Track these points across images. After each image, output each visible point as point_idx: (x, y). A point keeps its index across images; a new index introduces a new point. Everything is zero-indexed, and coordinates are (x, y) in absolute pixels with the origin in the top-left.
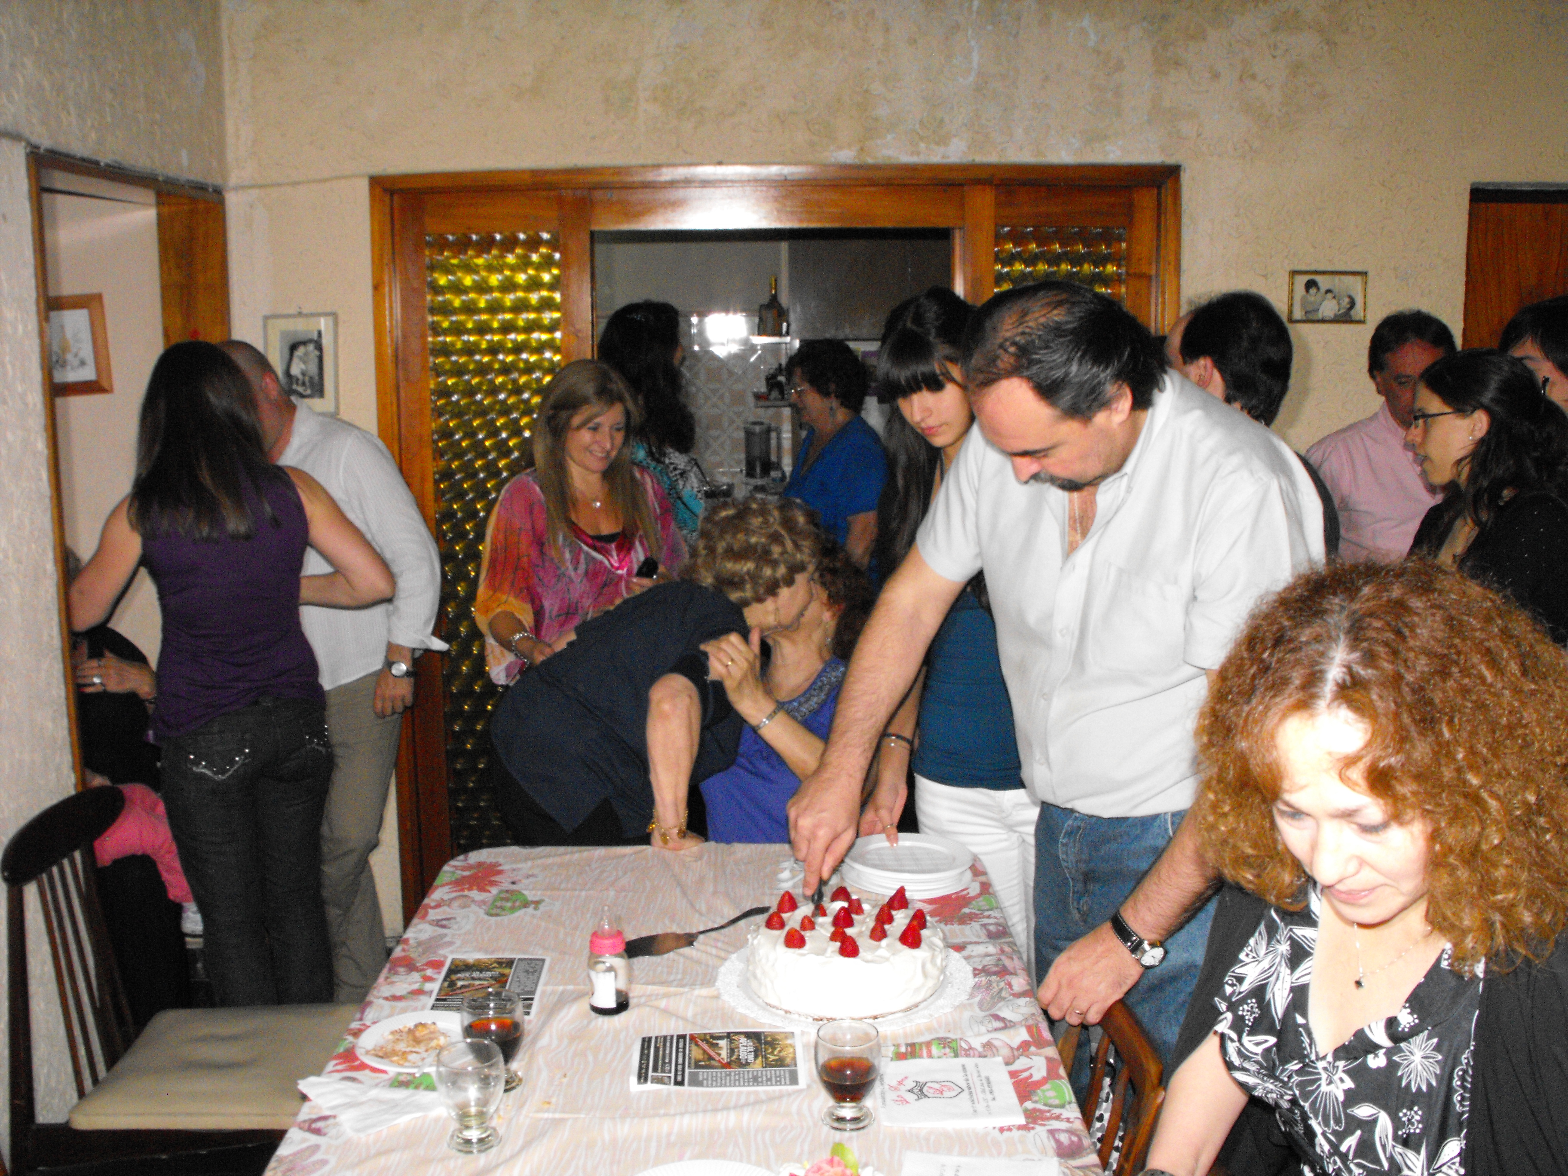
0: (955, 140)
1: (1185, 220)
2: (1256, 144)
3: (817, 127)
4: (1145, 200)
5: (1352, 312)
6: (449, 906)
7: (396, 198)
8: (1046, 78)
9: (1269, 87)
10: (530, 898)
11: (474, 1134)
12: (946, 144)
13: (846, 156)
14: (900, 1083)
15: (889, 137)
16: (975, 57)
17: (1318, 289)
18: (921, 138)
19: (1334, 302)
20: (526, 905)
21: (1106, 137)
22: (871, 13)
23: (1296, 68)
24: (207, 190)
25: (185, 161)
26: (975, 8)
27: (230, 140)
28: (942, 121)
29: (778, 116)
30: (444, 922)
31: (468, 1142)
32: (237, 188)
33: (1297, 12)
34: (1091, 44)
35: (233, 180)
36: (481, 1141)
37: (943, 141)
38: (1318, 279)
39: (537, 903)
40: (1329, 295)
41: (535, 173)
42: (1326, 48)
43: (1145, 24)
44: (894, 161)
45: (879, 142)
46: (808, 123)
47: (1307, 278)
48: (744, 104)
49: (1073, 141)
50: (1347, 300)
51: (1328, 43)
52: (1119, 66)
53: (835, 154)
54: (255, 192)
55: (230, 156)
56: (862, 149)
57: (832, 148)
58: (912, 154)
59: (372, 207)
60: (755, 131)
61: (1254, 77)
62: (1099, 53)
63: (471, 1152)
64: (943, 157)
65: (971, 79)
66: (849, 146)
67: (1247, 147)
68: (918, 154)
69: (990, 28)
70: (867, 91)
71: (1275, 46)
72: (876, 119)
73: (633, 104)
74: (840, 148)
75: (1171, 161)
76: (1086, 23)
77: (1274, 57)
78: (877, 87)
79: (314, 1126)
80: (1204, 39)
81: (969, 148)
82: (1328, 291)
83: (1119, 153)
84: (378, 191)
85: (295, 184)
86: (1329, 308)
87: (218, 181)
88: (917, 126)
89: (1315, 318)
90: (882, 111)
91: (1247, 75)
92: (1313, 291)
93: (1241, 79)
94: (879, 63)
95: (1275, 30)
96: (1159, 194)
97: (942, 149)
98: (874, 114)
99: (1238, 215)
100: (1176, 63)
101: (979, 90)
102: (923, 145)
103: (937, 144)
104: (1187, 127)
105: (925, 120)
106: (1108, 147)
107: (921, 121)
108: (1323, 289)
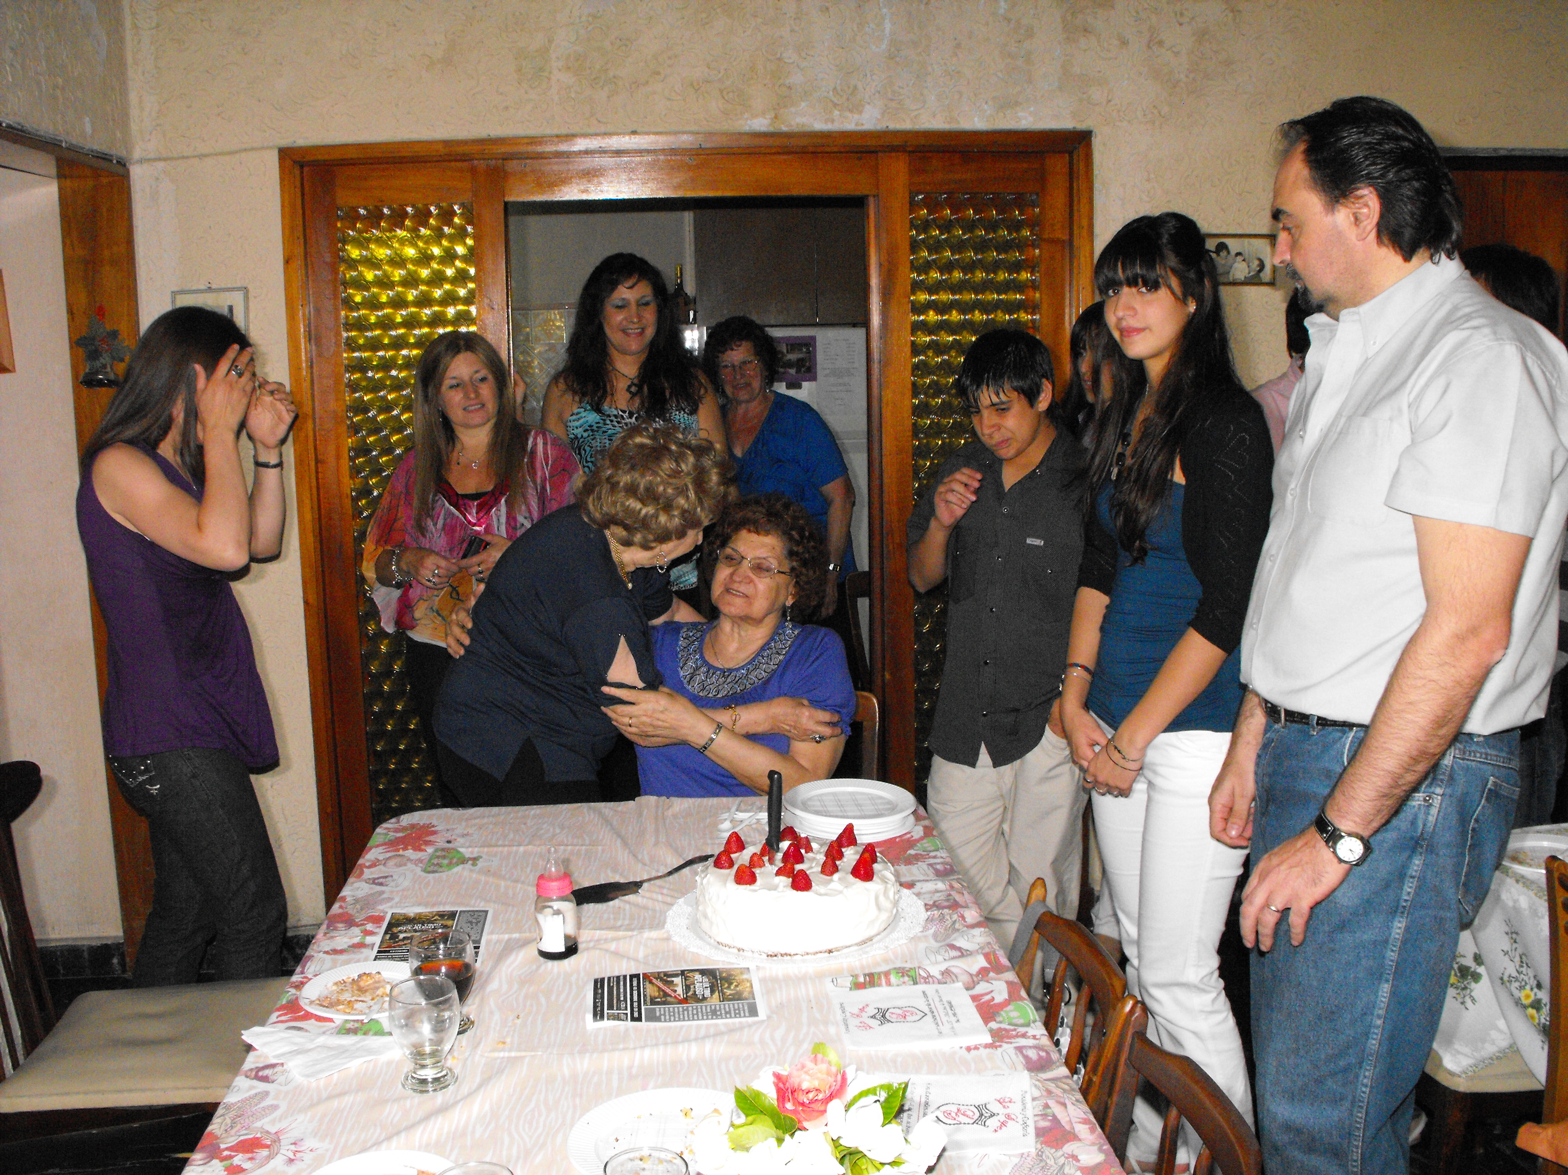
0: (868, 107)
1: (1097, 185)
2: (1165, 109)
3: (731, 95)
4: (1057, 165)
5: (1262, 275)
6: (384, 864)
7: (306, 169)
8: (958, 46)
9: (1176, 54)
10: (467, 856)
11: (429, 1073)
12: (861, 113)
13: (760, 124)
14: (862, 1010)
15: (803, 105)
16: (888, 26)
17: (1229, 252)
18: (835, 105)
19: (1244, 265)
20: (463, 861)
21: (1017, 104)
23: (1202, 35)
24: (111, 161)
25: (88, 129)
27: (134, 112)
28: (855, 87)
29: (692, 85)
30: (381, 880)
31: (424, 1082)
32: (141, 161)
34: (1002, 11)
35: (137, 153)
36: (436, 1080)
37: (857, 108)
38: (1228, 241)
39: (475, 860)
40: (1239, 258)
41: (446, 143)
42: (1231, 15)
44: (807, 129)
45: (793, 110)
46: (721, 91)
47: (1217, 241)
48: (657, 73)
49: (986, 107)
50: (1257, 262)
51: (1232, 11)
52: (1030, 33)
53: (749, 122)
54: (161, 165)
55: (134, 127)
56: (776, 117)
57: (746, 116)
58: (826, 121)
59: (282, 179)
60: (669, 99)
61: (1161, 43)
62: (1009, 21)
63: (427, 1091)
64: (856, 125)
65: (884, 47)
66: (763, 114)
67: (1156, 113)
68: (833, 121)
70: (779, 59)
71: (1182, 14)
72: (790, 88)
73: (546, 74)
74: (754, 116)
75: (1081, 126)
77: (1181, 24)
78: (790, 55)
79: (261, 1074)
80: (1113, 7)
81: (883, 114)
82: (1238, 254)
83: (1031, 119)
84: (288, 162)
85: (202, 156)
86: (1240, 271)
87: (122, 153)
88: (831, 93)
89: (1225, 280)
90: (796, 79)
91: (1154, 42)
92: (1223, 254)
93: (1149, 46)
94: (792, 31)
96: (1071, 157)
97: (856, 116)
98: (787, 82)
99: (1148, 180)
100: (1085, 30)
101: (891, 57)
102: (837, 113)
103: (851, 111)
104: (1096, 94)
105: (839, 88)
106: (1020, 114)
107: (835, 89)
108: (1233, 252)
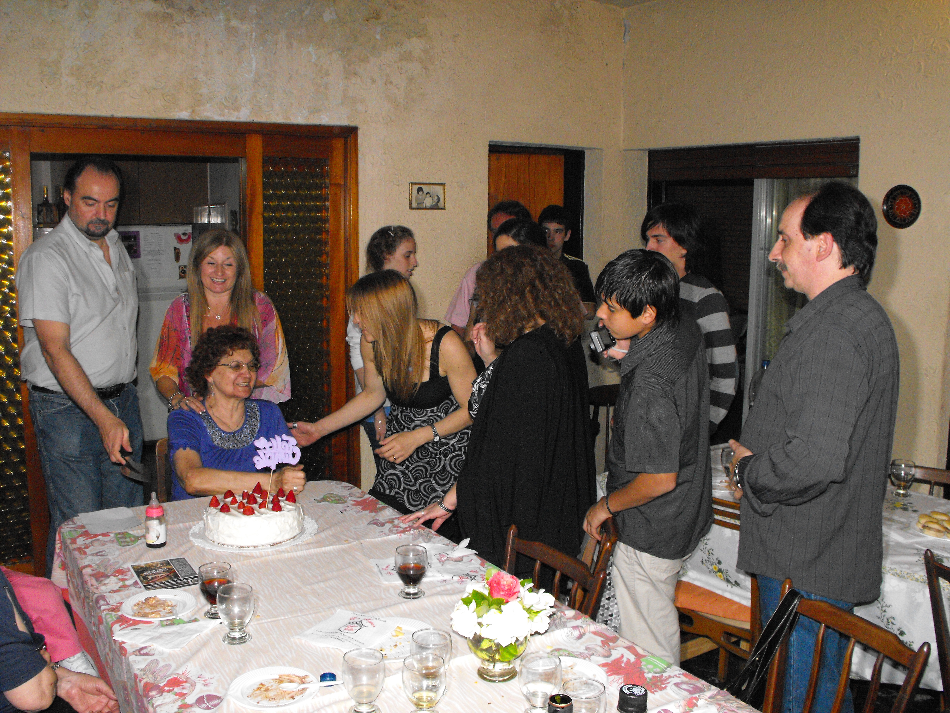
0: (243, 109)
1: (360, 156)
2: (393, 117)
3: (168, 97)
4: (339, 144)
5: (439, 204)
6: (93, 546)
8: (290, 78)
9: (398, 89)
10: (137, 535)
11: (237, 635)
12: (239, 111)
13: (184, 115)
15: (208, 105)
16: (254, 64)
17: (423, 192)
18: (225, 107)
19: (431, 199)
20: (136, 539)
21: (321, 111)
22: (198, 35)
23: (411, 80)
26: (254, 37)
28: (237, 97)
29: (146, 90)
30: (98, 554)
31: (234, 639)
33: (410, 52)
34: (313, 60)
37: (237, 109)
38: (423, 187)
40: (428, 195)
42: (424, 71)
43: (340, 52)
44: (211, 119)
45: (202, 108)
46: (163, 95)
47: (418, 186)
48: (126, 82)
49: (304, 112)
50: (436, 198)
51: (425, 68)
52: (327, 74)
53: (178, 114)
56: (193, 111)
57: (176, 110)
58: (221, 115)
61: (391, 83)
62: (317, 65)
63: (235, 644)
64: (237, 118)
65: (252, 75)
66: (186, 109)
67: (389, 119)
68: (224, 116)
69: (261, 48)
70: (196, 79)
71: (401, 69)
72: (201, 95)
73: (58, 77)
74: (181, 110)
75: (352, 124)
76: (311, 49)
77: (401, 74)
78: (201, 77)
80: (368, 62)
81: (251, 113)
82: (428, 193)
83: (327, 119)
86: (428, 202)
88: (223, 100)
89: (422, 207)
90: (204, 90)
91: (388, 82)
92: (421, 193)
93: (385, 84)
94: (203, 63)
95: (401, 60)
96: (347, 141)
97: (237, 114)
98: (199, 92)
99: (385, 154)
100: (355, 73)
101: (256, 81)
102: (226, 111)
103: (234, 110)
104: (360, 107)
106: (322, 116)
107: (226, 97)
108: (425, 192)
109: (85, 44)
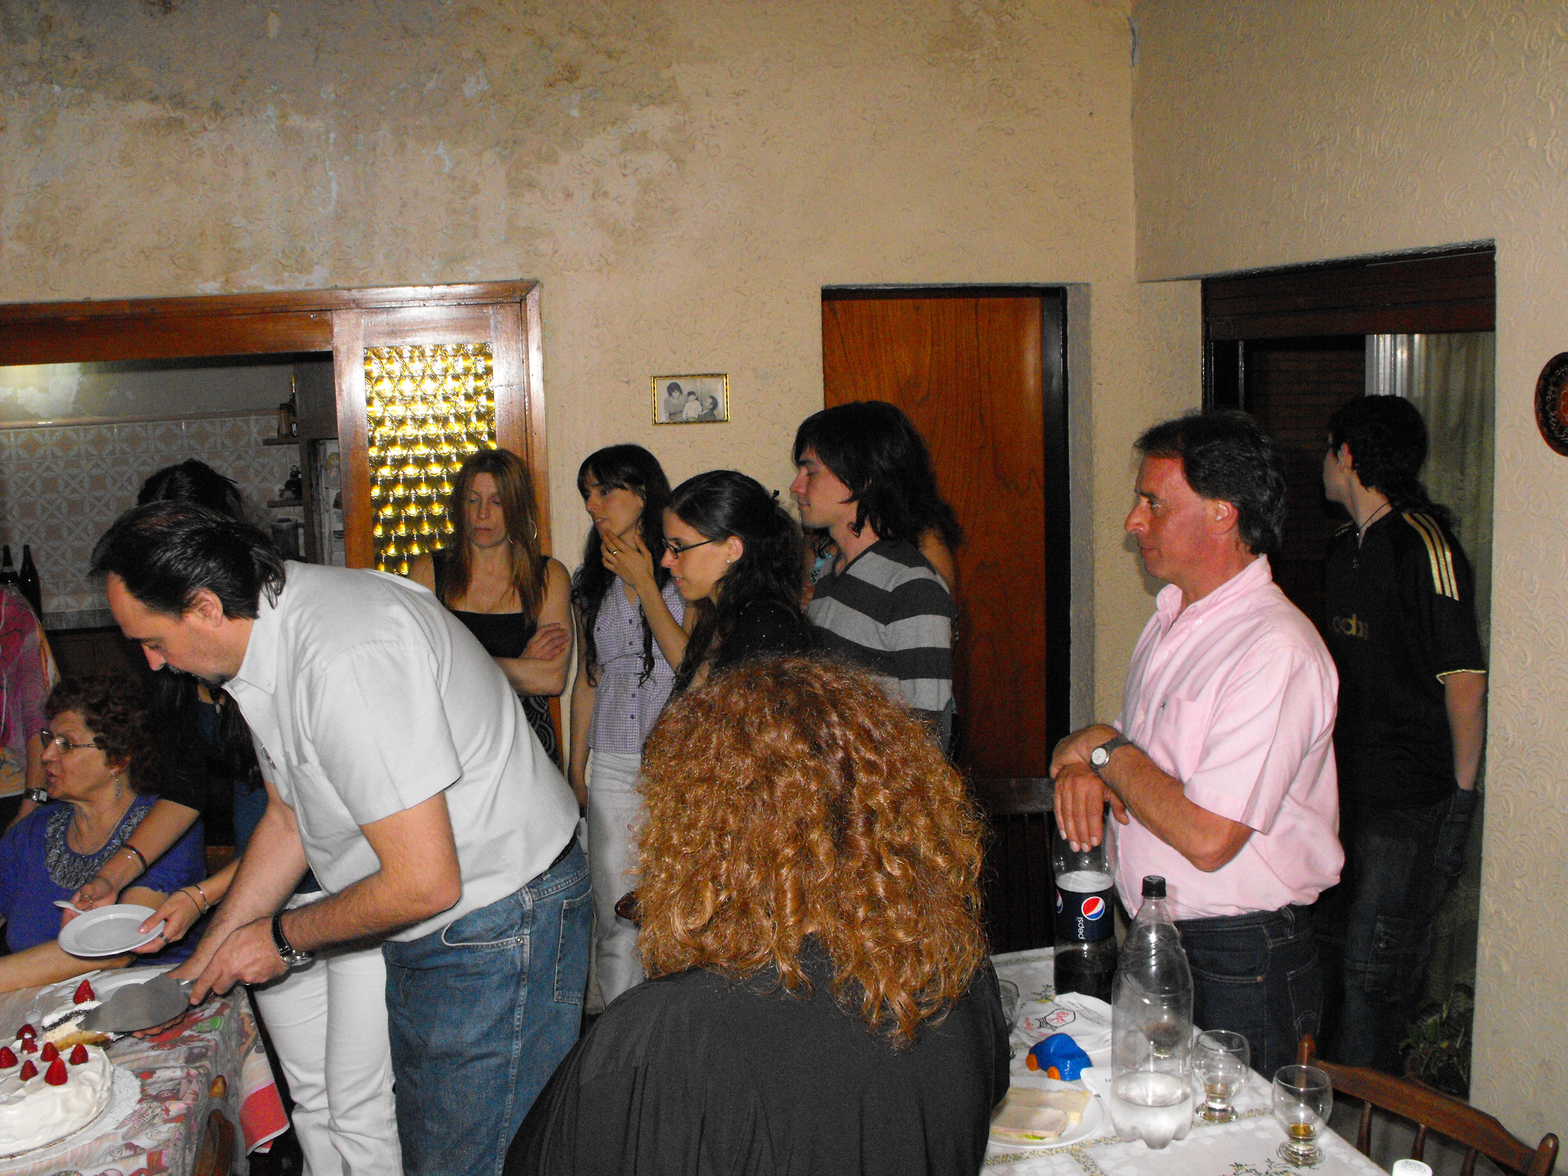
0: (317, 268)
2: (612, 258)
3: (181, 260)
5: (715, 412)
8: (404, 205)
9: (622, 204)
12: (310, 273)
13: (211, 288)
15: (253, 267)
16: (335, 188)
17: (681, 392)
18: (285, 267)
19: (698, 403)
21: (464, 258)
22: (230, 148)
23: (646, 186)
26: (331, 141)
28: (303, 249)
29: (143, 252)
33: (644, 134)
34: (446, 170)
37: (305, 268)
38: (681, 382)
40: (692, 397)
42: (674, 165)
43: (498, 149)
44: (259, 291)
45: (243, 273)
46: (172, 257)
47: (668, 382)
48: (106, 241)
49: (434, 263)
50: (710, 401)
51: (676, 161)
52: (475, 190)
53: (201, 286)
56: (227, 281)
57: (198, 280)
58: (277, 282)
60: (123, 266)
61: (605, 194)
62: (454, 178)
64: (307, 285)
65: (331, 208)
66: (214, 278)
67: (603, 261)
68: (283, 282)
69: (346, 158)
70: (228, 224)
71: (625, 166)
72: (240, 252)
74: (206, 280)
75: (530, 278)
76: (441, 150)
77: (625, 176)
78: (239, 220)
80: (556, 161)
81: (332, 274)
82: (690, 393)
83: (478, 272)
86: (692, 409)
88: (280, 255)
89: (678, 419)
90: (245, 243)
91: (598, 194)
92: (676, 394)
93: (593, 197)
94: (240, 196)
95: (623, 150)
96: (521, 307)
97: (307, 277)
98: (237, 246)
99: (597, 326)
100: (530, 185)
101: (339, 218)
102: (286, 274)
103: (301, 272)
104: (544, 246)
105: (287, 251)
106: (468, 268)
107: (283, 251)
108: (685, 392)
109: (38, 185)
